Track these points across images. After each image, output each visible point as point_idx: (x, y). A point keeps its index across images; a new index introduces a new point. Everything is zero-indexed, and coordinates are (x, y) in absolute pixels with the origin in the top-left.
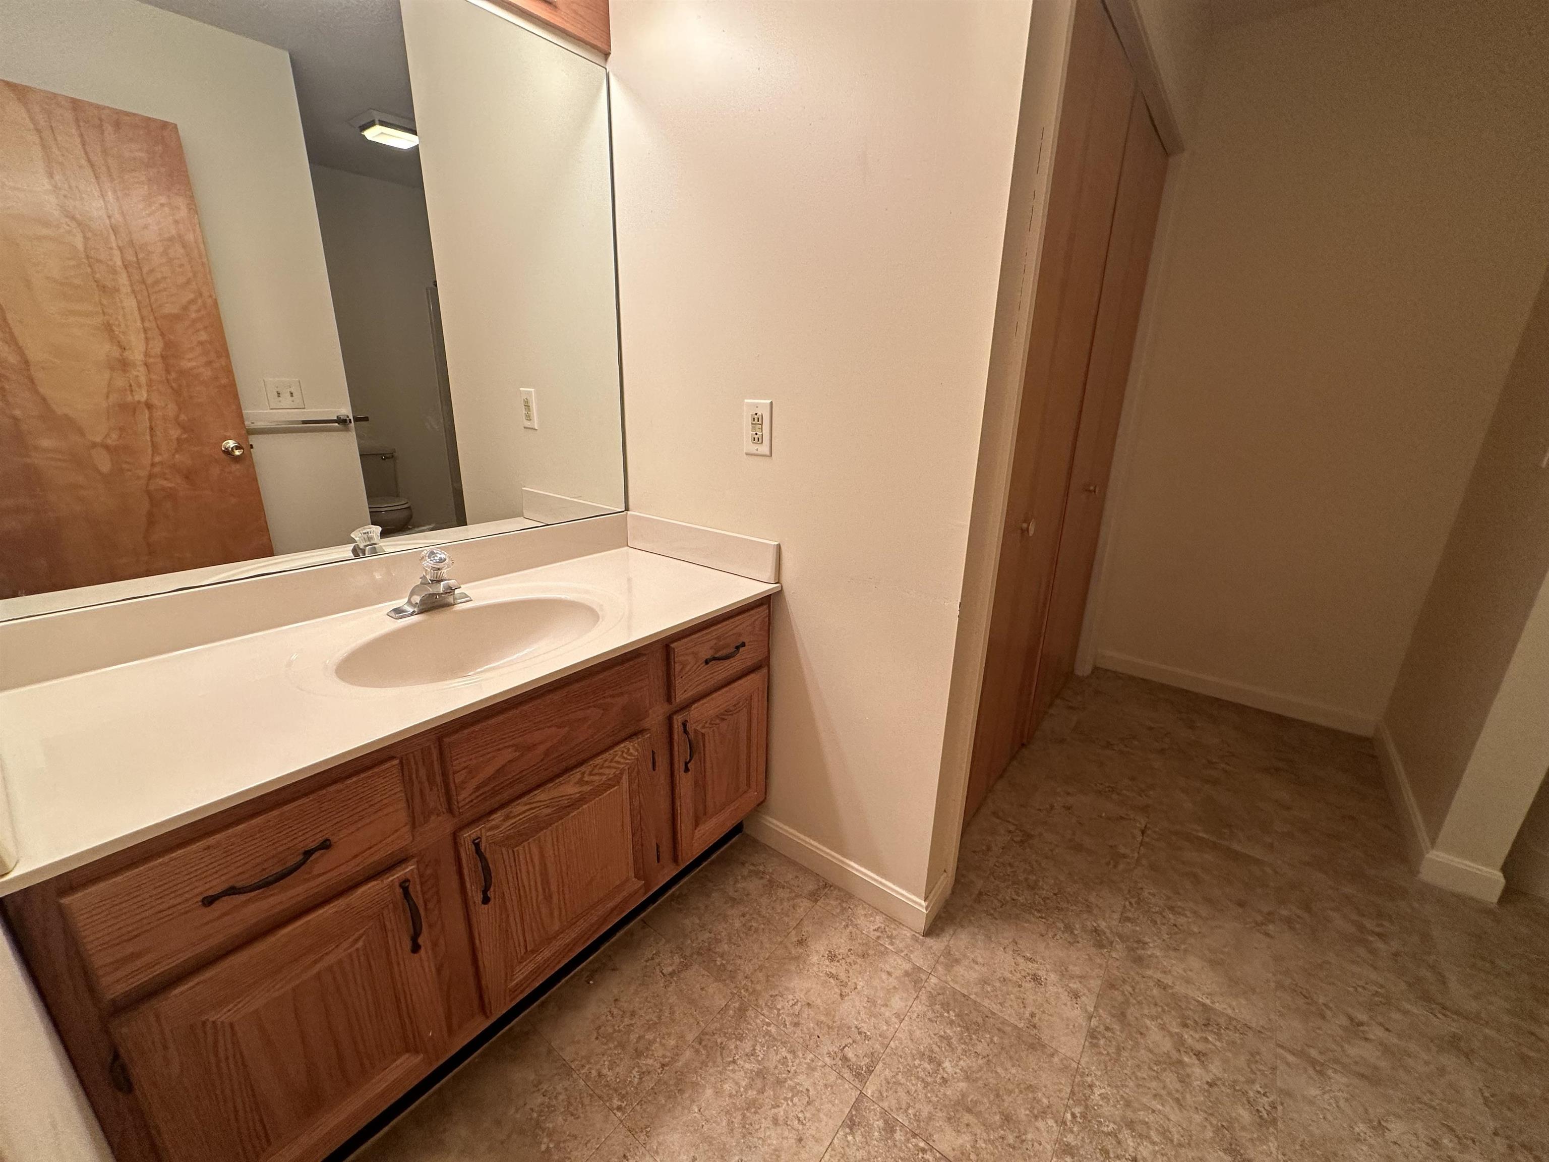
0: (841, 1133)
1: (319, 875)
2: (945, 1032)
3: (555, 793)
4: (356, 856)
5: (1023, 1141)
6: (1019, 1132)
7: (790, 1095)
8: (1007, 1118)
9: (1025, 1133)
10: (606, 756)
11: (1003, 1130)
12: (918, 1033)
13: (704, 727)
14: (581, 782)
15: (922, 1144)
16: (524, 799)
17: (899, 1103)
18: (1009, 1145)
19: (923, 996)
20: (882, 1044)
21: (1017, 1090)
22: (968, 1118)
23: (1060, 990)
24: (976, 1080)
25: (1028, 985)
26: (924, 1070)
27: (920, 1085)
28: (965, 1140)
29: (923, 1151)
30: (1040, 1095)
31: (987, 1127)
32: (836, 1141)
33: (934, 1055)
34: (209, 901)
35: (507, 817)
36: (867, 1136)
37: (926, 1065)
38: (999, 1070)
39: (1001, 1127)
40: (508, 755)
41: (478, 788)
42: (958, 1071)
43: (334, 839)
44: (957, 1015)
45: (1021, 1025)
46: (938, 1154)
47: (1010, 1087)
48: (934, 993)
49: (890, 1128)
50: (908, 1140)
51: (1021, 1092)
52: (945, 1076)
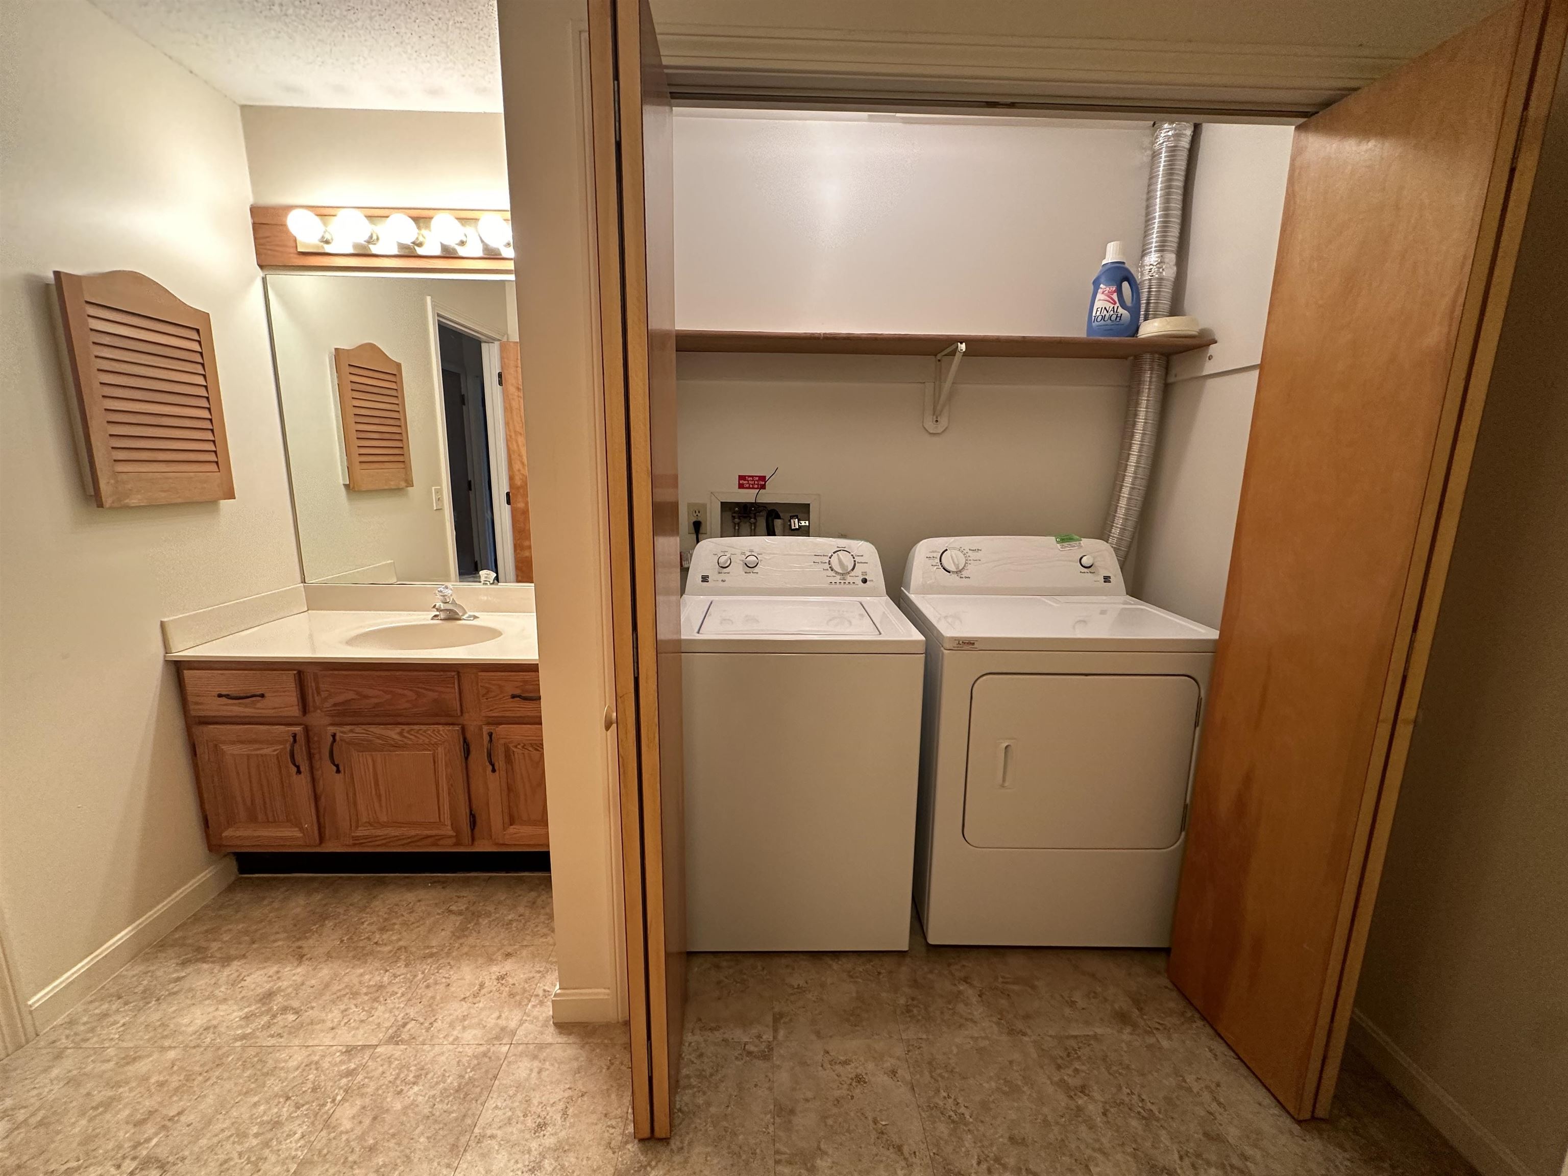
0: (340, 1048)
1: (258, 709)
2: (449, 1077)
3: (384, 732)
4: (275, 708)
5: (352, 1168)
6: (360, 1162)
7: (366, 1009)
8: (372, 1149)
9: (359, 1167)
10: (424, 727)
11: (361, 1149)
12: (443, 1058)
13: (516, 747)
14: (401, 734)
15: (339, 1098)
16: (364, 727)
17: (372, 1071)
18: (347, 1158)
19: (483, 1049)
20: (425, 1040)
21: (402, 1148)
22: (367, 1121)
23: (535, 1153)
24: (405, 1114)
25: (530, 1122)
26: (407, 1075)
27: (391, 1078)
28: (347, 1125)
29: (334, 1101)
30: (402, 1168)
31: (362, 1138)
32: (335, 1047)
33: (423, 1077)
34: (220, 696)
35: (352, 731)
36: (342, 1062)
37: (411, 1075)
38: (421, 1127)
39: (363, 1147)
40: (351, 695)
41: (335, 705)
42: (412, 1098)
43: (266, 695)
44: (470, 1078)
45: (477, 1130)
46: (332, 1111)
47: (405, 1142)
48: (490, 1054)
49: (350, 1073)
50: (341, 1088)
51: (403, 1151)
52: (405, 1091)
